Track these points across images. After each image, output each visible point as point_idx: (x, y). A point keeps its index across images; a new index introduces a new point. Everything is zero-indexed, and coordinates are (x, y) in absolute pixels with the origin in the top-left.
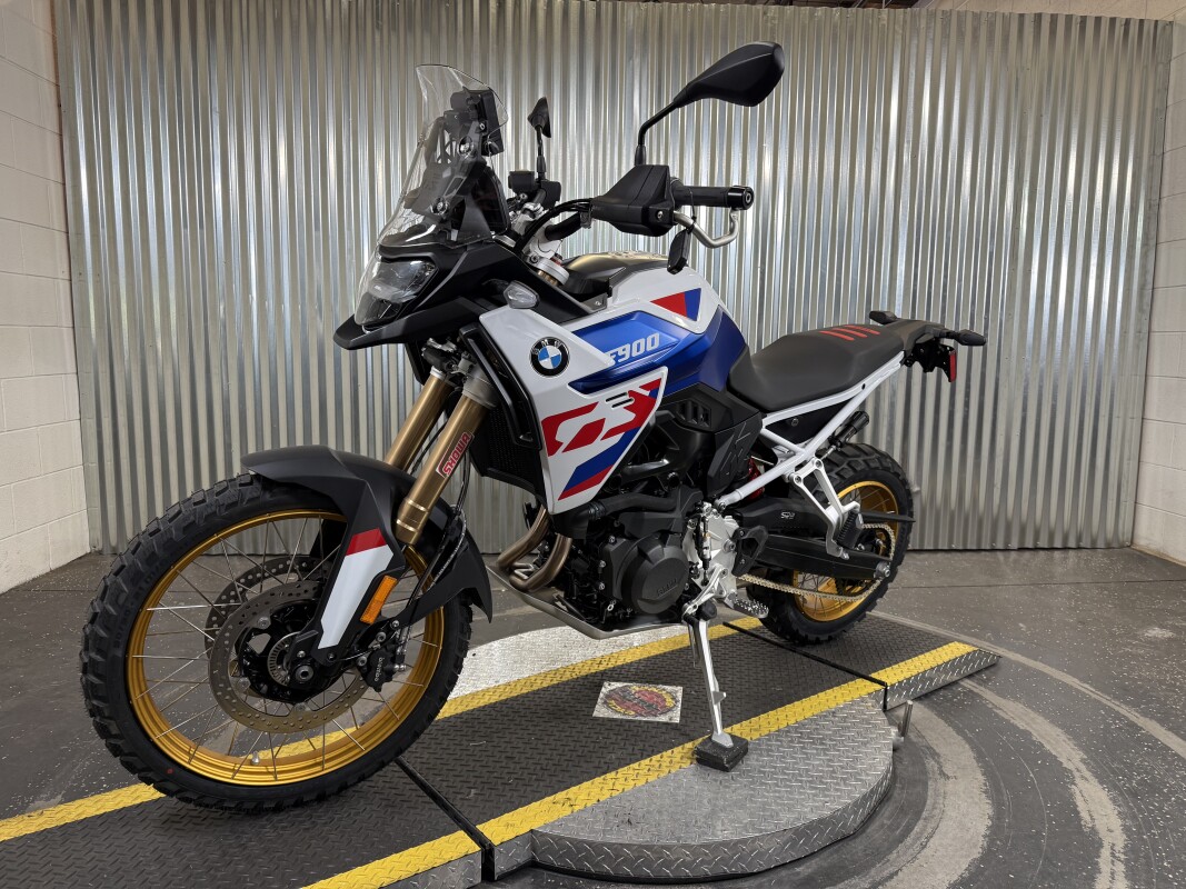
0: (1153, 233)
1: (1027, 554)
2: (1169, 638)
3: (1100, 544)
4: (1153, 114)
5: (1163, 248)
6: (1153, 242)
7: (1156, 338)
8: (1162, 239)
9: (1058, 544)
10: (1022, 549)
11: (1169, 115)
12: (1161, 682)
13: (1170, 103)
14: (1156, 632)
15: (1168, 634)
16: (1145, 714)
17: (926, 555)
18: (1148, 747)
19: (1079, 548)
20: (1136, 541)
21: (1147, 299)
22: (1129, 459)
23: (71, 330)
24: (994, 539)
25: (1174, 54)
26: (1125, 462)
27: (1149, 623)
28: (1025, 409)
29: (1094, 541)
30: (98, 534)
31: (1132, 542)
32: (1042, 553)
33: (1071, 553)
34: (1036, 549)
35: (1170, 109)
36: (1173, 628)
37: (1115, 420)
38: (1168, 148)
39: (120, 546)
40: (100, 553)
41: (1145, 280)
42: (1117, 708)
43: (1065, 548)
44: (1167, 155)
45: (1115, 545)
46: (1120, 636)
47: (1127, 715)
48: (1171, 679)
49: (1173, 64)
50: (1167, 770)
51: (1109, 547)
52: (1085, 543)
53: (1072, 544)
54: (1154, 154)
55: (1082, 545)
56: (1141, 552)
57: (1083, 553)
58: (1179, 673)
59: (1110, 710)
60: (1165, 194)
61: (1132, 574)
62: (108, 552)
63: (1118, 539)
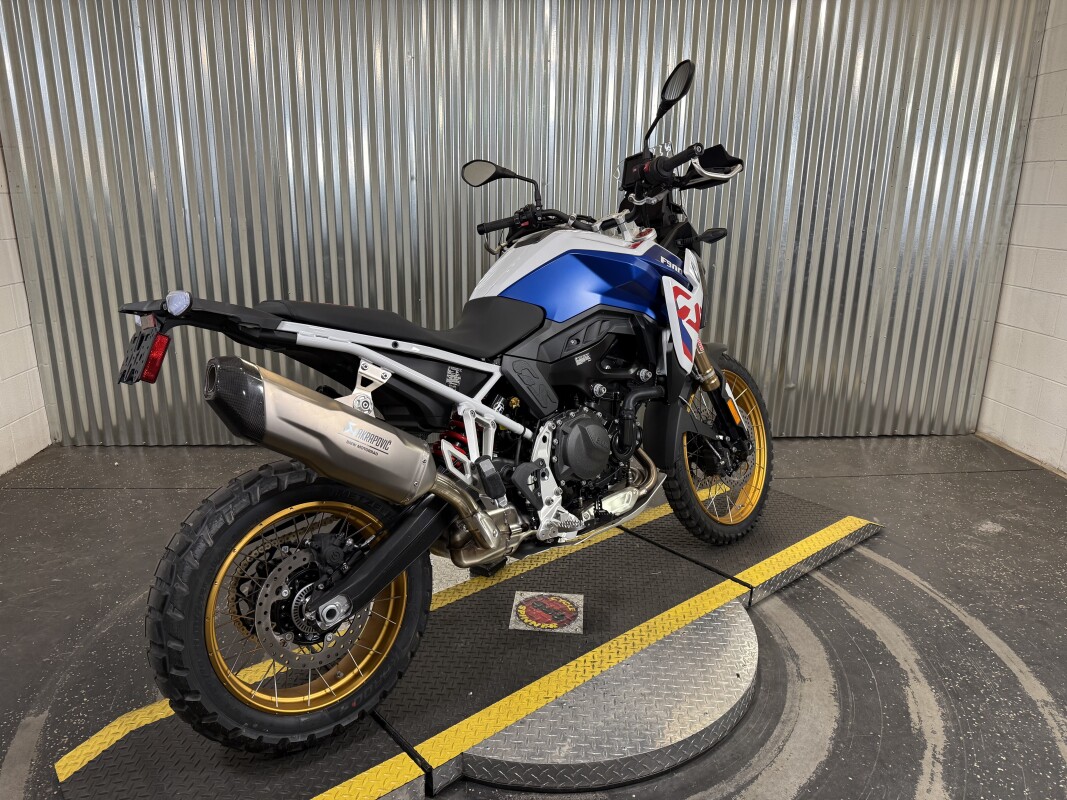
0: (1021, 152)
1: (885, 441)
2: (999, 533)
3: (949, 431)
4: (1032, 35)
5: (1028, 167)
6: (1020, 161)
7: (1014, 249)
8: (1028, 159)
9: (913, 431)
10: (881, 436)
11: (1046, 38)
12: (988, 580)
13: (1048, 26)
15: (999, 528)
16: (972, 613)
17: (797, 443)
18: (971, 646)
19: (930, 435)
20: (980, 429)
21: (1010, 214)
22: (981, 358)
23: (14, 241)
24: (857, 428)
26: (977, 360)
27: (983, 516)
29: (944, 428)
30: (58, 428)
31: (976, 430)
32: (898, 439)
33: (924, 440)
34: (894, 436)
35: (1048, 33)
36: (1004, 522)
37: (971, 322)
38: (1042, 71)
39: (78, 438)
40: (61, 445)
41: (1010, 196)
42: (949, 607)
43: (919, 436)
44: (1041, 78)
45: (961, 432)
46: (958, 530)
47: (958, 614)
48: (997, 576)
50: (985, 670)
51: (956, 434)
52: (937, 430)
53: (925, 431)
54: (1029, 77)
55: (933, 432)
56: (983, 439)
57: (934, 441)
58: (1005, 570)
59: (943, 609)
60: (1035, 116)
61: (974, 464)
62: (67, 444)
63: (965, 427)
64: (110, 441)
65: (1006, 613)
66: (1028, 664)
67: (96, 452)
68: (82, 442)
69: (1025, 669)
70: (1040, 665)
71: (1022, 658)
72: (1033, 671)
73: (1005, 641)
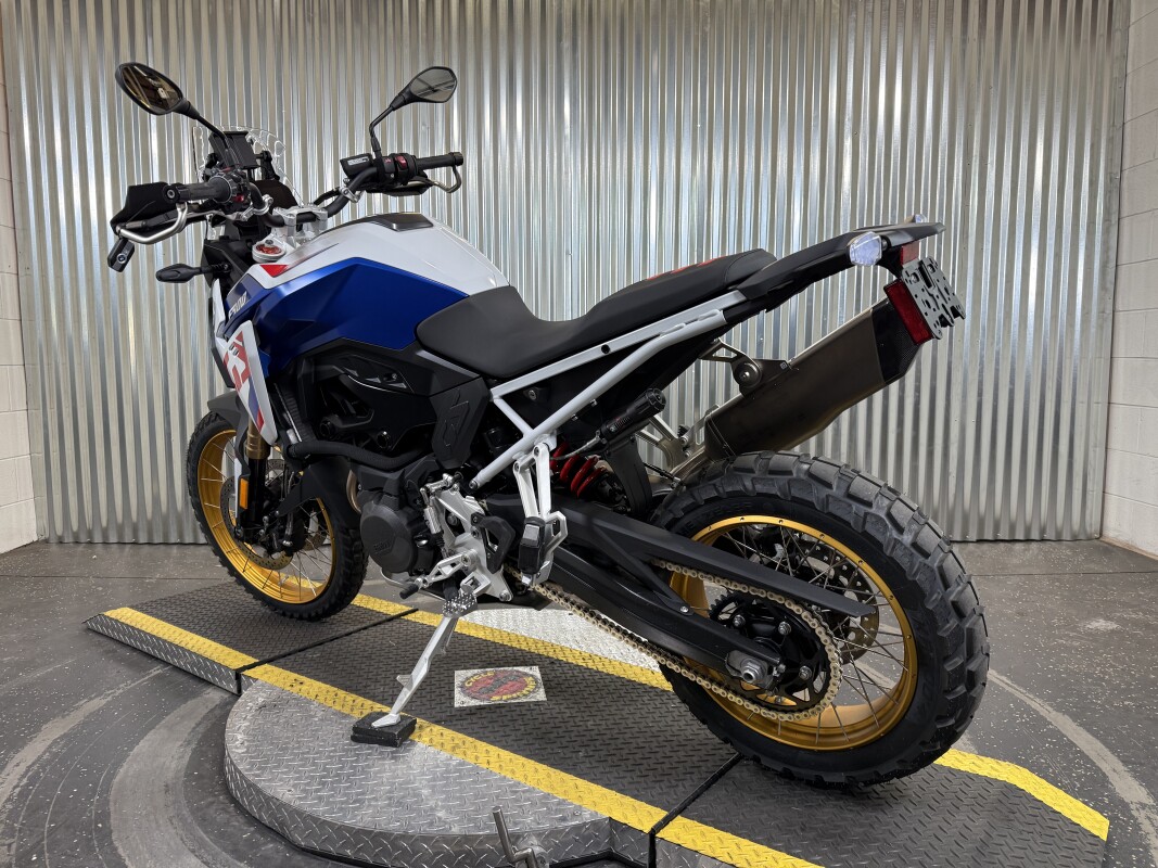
0: (1115, 207)
1: (985, 546)
2: (1112, 631)
3: (1066, 536)
5: (1125, 222)
6: (1114, 219)
7: (1120, 317)
8: (1124, 213)
9: (1020, 535)
10: (980, 541)
11: (1129, 83)
12: (1087, 675)
13: (1129, 71)
14: (1100, 624)
15: (1112, 626)
16: (1059, 709)
18: (1050, 743)
19: (1042, 540)
20: (1105, 533)
21: (1111, 277)
22: (1096, 446)
23: (18, 322)
25: (1133, 20)
26: (1091, 449)
27: (1094, 614)
28: (980, 394)
29: (1059, 533)
30: (45, 522)
31: (1101, 534)
32: (1002, 545)
33: (1034, 546)
34: (996, 541)
35: (1129, 78)
36: (1120, 620)
37: (1078, 406)
38: (1128, 117)
39: (66, 535)
40: (46, 541)
41: (1108, 257)
42: (1029, 702)
43: (1028, 540)
44: (1128, 126)
45: (1082, 537)
46: (1059, 628)
47: (1039, 708)
48: (1101, 671)
49: (1132, 30)
50: (1064, 768)
51: (1075, 539)
52: (1050, 534)
53: (1035, 535)
54: (1114, 125)
55: (1046, 536)
56: (1111, 544)
57: (1047, 546)
58: (1112, 666)
59: (1020, 704)
60: (1126, 165)
61: (1092, 566)
62: (53, 540)
63: (1085, 531)
64: (98, 538)
65: (1105, 709)
66: (1125, 763)
67: (80, 548)
68: (69, 539)
69: (1120, 767)
70: (1141, 764)
71: (1118, 756)
72: (1131, 770)
73: (1097, 738)
